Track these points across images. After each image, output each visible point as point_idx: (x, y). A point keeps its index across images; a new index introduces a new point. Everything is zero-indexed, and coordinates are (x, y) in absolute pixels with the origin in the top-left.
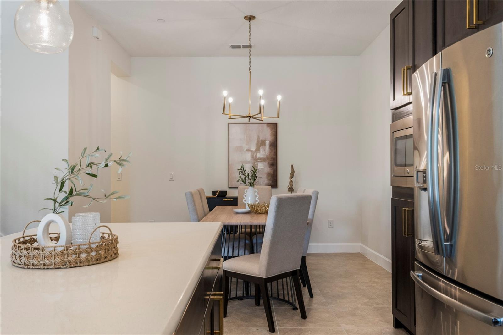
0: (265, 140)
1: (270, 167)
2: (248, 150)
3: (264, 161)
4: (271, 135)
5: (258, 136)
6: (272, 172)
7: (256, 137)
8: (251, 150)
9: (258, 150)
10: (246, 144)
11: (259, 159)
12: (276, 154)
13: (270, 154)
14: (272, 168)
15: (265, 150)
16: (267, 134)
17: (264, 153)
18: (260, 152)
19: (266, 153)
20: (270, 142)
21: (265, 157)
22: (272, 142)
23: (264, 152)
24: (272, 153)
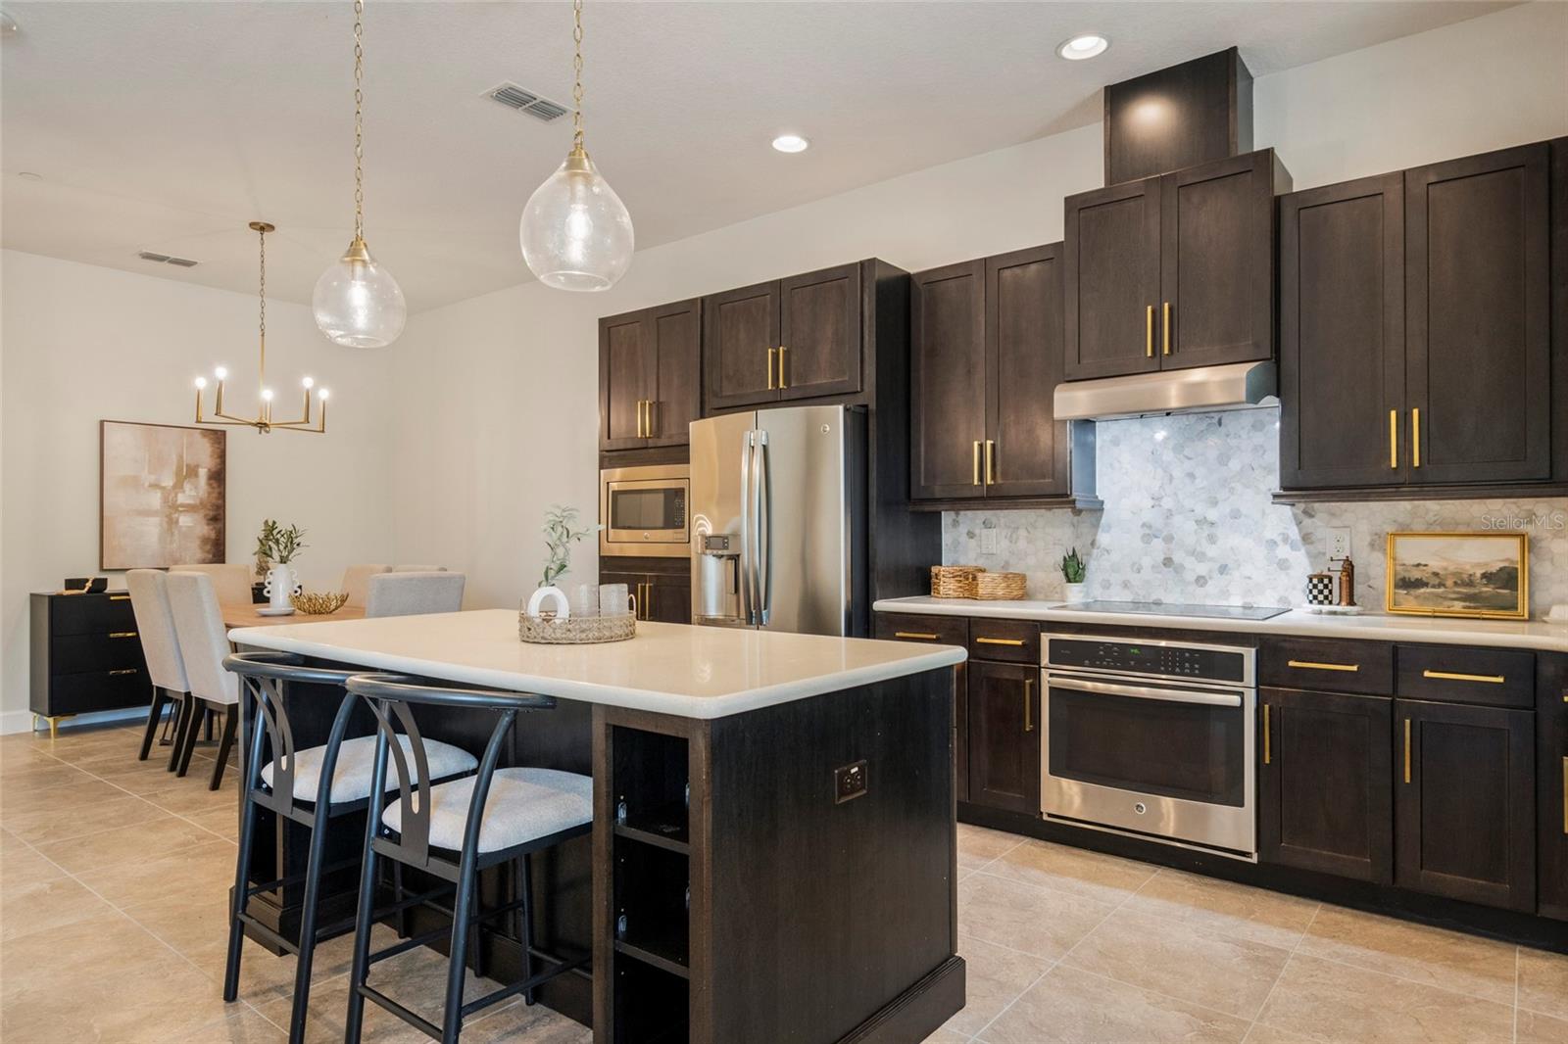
0: (197, 466)
1: (208, 524)
2: (155, 486)
3: (195, 512)
4: (211, 456)
5: (181, 457)
6: (213, 535)
7: (174, 458)
8: (163, 485)
9: (178, 486)
10: (150, 473)
11: (182, 505)
12: (222, 496)
13: (208, 497)
14: (211, 527)
15: (196, 488)
16: (203, 455)
17: (193, 493)
18: (184, 492)
19: (198, 493)
20: (209, 470)
21: (198, 502)
22: (213, 470)
23: (196, 490)
24: (215, 495)
